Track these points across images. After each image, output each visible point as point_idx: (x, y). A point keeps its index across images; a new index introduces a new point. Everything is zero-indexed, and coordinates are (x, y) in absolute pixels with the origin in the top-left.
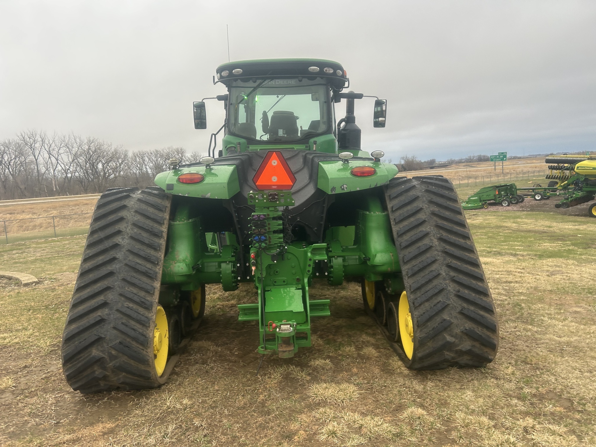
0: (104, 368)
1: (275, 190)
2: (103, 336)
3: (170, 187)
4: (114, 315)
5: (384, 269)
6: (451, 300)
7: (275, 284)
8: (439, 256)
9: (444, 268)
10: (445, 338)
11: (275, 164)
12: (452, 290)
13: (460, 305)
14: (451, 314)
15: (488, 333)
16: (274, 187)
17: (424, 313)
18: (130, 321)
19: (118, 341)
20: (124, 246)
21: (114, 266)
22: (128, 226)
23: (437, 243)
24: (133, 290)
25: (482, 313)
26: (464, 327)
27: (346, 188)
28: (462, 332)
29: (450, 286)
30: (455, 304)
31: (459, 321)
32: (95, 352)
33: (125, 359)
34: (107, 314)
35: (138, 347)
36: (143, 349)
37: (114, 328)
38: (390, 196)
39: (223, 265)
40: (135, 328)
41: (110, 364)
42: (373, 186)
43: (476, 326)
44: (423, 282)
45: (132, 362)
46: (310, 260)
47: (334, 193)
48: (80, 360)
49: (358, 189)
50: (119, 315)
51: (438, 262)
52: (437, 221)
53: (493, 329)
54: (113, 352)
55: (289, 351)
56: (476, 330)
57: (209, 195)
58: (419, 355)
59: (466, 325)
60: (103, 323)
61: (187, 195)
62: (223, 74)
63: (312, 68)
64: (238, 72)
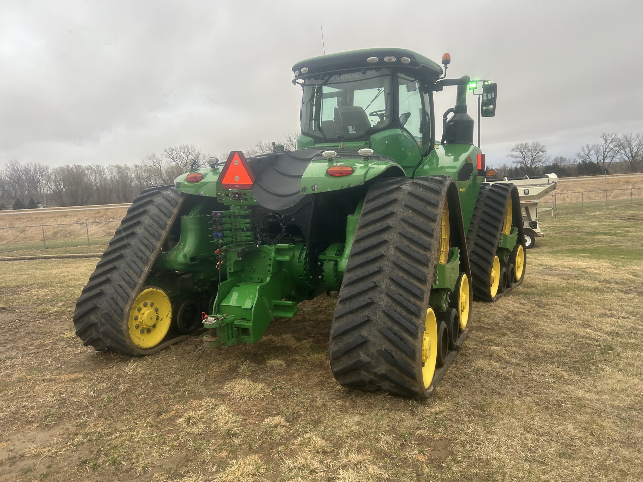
0: (98, 332)
1: (240, 189)
2: (98, 306)
3: (178, 185)
4: (110, 290)
6: (378, 316)
8: (387, 266)
9: (387, 281)
11: (236, 164)
12: (383, 306)
13: (384, 323)
14: (371, 331)
16: (237, 186)
19: (106, 311)
20: (138, 235)
21: (126, 250)
22: (147, 218)
23: (392, 253)
26: (381, 347)
27: (317, 188)
28: (377, 353)
29: (383, 300)
30: (379, 321)
31: (378, 340)
32: (92, 318)
33: (108, 326)
34: (107, 289)
35: (117, 319)
36: (120, 321)
37: (107, 301)
40: (119, 303)
41: (101, 329)
42: (345, 187)
43: (395, 349)
46: (270, 259)
47: (304, 193)
48: (83, 321)
49: (329, 190)
51: (383, 273)
52: (404, 228)
54: (103, 320)
56: (394, 354)
57: (202, 193)
59: (384, 346)
60: (102, 296)
62: (296, 74)
63: (371, 59)
64: (305, 70)
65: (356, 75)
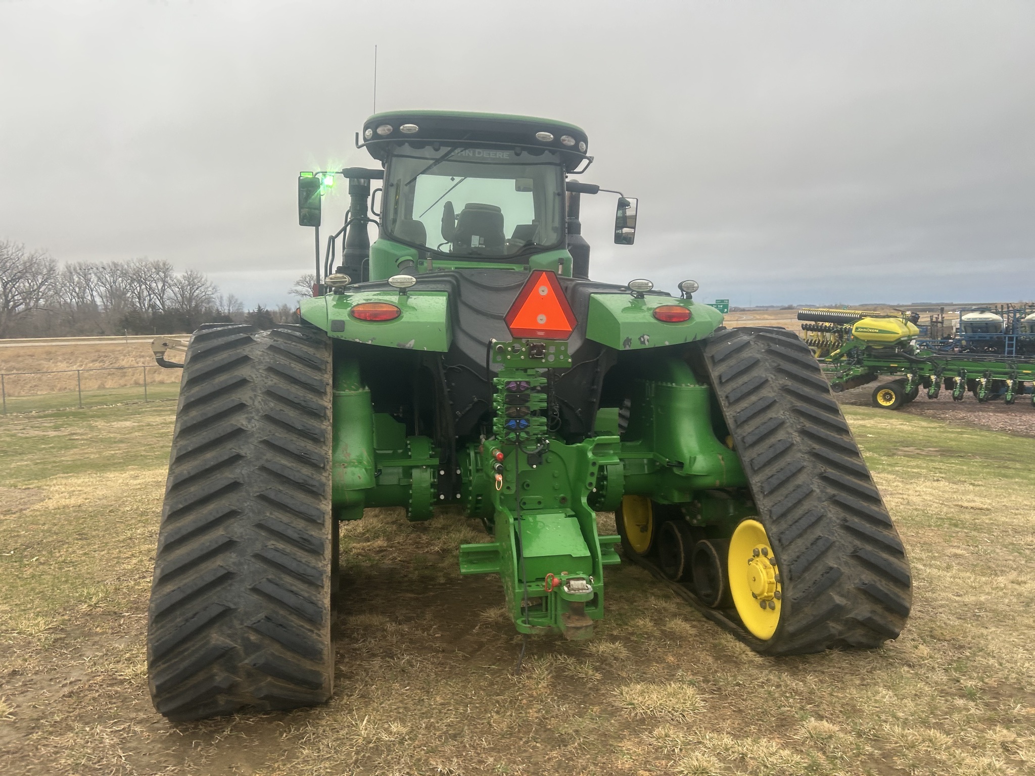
0: (233, 670)
1: (541, 338)
2: (232, 606)
3: (339, 325)
4: (248, 564)
5: (708, 481)
6: (836, 535)
7: (524, 507)
8: (805, 460)
9: (816, 481)
10: (831, 599)
11: (544, 294)
12: (834, 519)
13: (850, 543)
14: (839, 558)
15: (897, 590)
16: (540, 333)
17: (798, 557)
18: (283, 576)
19: (261, 615)
20: (252, 434)
21: (238, 471)
22: (255, 396)
23: (798, 439)
24: (280, 516)
25: (885, 556)
26: (860, 580)
27: (648, 341)
28: (859, 589)
29: (830, 511)
30: (843, 542)
31: (853, 569)
32: (217, 638)
33: (275, 649)
34: (234, 563)
35: (302, 626)
36: (312, 631)
37: (255, 590)
38: (712, 357)
39: (416, 473)
40: (294, 588)
41: (246, 661)
42: (689, 340)
43: (878, 578)
44: (790, 504)
45: (289, 656)
46: (594, 464)
47: (628, 348)
48: (186, 653)
49: (667, 343)
50: (259, 565)
51: (805, 470)
52: (792, 403)
53: (903, 581)
54: (253, 637)
55: (587, 627)
56: (878, 585)
57: (411, 344)
58: (791, 629)
59: (863, 577)
60: (230, 582)
61: (370, 342)
62: (380, 131)
63: (542, 135)
64: (409, 130)
65: (504, 155)
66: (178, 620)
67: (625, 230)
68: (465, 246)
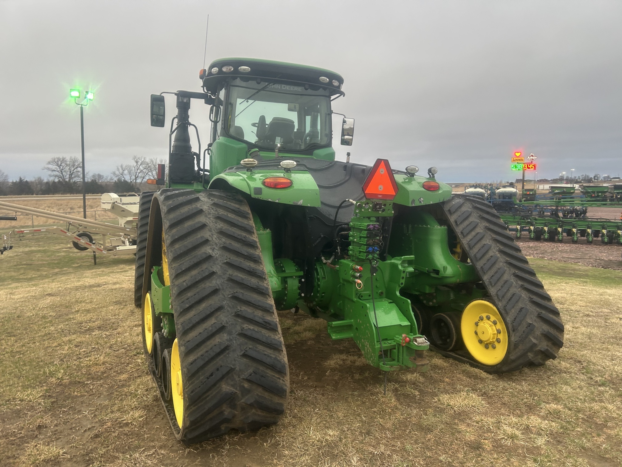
0: (233, 406)
1: (380, 199)
2: (233, 367)
3: (258, 191)
4: (236, 340)
5: (453, 280)
6: (528, 306)
7: (362, 298)
8: (505, 267)
9: (512, 277)
10: (530, 340)
11: (382, 173)
12: (525, 297)
13: (535, 310)
14: (532, 318)
15: (558, 333)
16: (380, 196)
17: (515, 319)
18: (258, 345)
19: (251, 371)
20: (217, 259)
21: (214, 282)
22: (212, 235)
23: (499, 255)
24: (246, 309)
25: (551, 316)
26: (543, 329)
27: (423, 201)
28: (542, 334)
29: (522, 293)
30: (532, 310)
31: (539, 324)
32: (226, 388)
33: (259, 392)
34: (227, 340)
35: (274, 376)
36: (280, 379)
38: (449, 211)
39: (289, 281)
40: (266, 353)
41: (243, 401)
42: (441, 201)
43: (550, 328)
44: (505, 291)
45: (266, 395)
46: (404, 272)
47: (413, 205)
48: (208, 399)
50: (242, 340)
51: (506, 272)
52: (491, 235)
53: (560, 329)
54: (246, 385)
56: (550, 331)
57: (301, 202)
58: (512, 357)
59: (543, 327)
60: (227, 352)
61: (277, 201)
62: (224, 69)
63: (323, 78)
64: (244, 70)
65: (299, 89)
66: (201, 378)
67: (346, 137)
68: (272, 143)
